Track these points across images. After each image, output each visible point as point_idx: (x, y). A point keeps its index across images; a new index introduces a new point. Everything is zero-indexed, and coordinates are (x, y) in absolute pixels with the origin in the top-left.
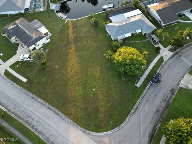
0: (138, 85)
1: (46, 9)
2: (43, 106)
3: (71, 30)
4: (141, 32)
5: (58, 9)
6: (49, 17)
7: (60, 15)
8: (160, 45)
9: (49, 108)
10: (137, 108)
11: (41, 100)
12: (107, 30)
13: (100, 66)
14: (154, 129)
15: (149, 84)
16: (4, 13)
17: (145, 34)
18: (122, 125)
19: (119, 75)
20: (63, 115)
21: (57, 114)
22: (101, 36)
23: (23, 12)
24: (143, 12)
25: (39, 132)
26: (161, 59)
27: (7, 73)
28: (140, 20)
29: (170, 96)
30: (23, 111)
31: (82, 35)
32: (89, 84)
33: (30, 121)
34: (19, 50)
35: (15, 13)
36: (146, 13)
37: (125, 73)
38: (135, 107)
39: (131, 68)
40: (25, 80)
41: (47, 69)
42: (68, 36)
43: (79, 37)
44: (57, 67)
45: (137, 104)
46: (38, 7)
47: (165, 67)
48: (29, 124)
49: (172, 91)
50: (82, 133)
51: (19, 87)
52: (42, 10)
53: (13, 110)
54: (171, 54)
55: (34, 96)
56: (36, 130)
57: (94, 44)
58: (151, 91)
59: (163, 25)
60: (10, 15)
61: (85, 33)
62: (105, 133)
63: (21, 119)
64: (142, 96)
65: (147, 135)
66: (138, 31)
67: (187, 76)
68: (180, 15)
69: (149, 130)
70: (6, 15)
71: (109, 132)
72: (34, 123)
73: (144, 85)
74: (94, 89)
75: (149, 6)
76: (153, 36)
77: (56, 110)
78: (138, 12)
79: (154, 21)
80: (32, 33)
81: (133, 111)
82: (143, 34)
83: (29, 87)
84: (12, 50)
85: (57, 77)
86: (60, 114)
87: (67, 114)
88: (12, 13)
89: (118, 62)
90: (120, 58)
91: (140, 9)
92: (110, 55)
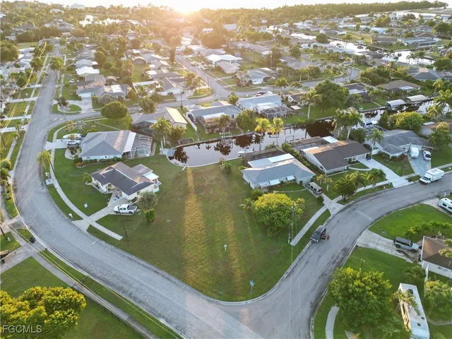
0: (294, 243)
1: (153, 154)
2: (146, 269)
3: (190, 178)
4: (294, 180)
6: (158, 163)
7: (174, 161)
8: (324, 196)
9: (156, 272)
10: (292, 271)
11: (142, 262)
12: (244, 177)
13: (234, 220)
14: (319, 297)
15: (310, 243)
16: (92, 158)
17: (301, 182)
18: (269, 293)
19: (264, 227)
20: (177, 281)
21: (168, 279)
22: (235, 184)
23: (120, 156)
24: (297, 157)
25: (140, 302)
26: (327, 213)
27: (92, 230)
28: (291, 164)
29: (341, 256)
30: (115, 275)
31: (207, 183)
32: (218, 242)
33: (125, 287)
34: (112, 201)
35: (108, 158)
36: (302, 158)
37: (272, 223)
38: (289, 271)
40: (119, 237)
41: (154, 224)
42: (187, 185)
43: (203, 186)
44: (168, 220)
45: (292, 266)
46: (142, 152)
47: (334, 222)
48: (124, 292)
49: (345, 251)
50: (206, 302)
51: (109, 246)
52: (148, 155)
53: (99, 275)
54: (341, 206)
55: (134, 257)
56: (135, 298)
57: (226, 194)
58: (312, 251)
59: (326, 171)
60: (101, 161)
61: (212, 181)
62: (243, 303)
63: (112, 285)
64: (299, 256)
65: (308, 304)
66: (291, 178)
67: (366, 233)
68: (350, 162)
69: (312, 298)
70: (96, 160)
71: (249, 302)
72: (131, 290)
73: (302, 243)
74: (225, 246)
75: (305, 150)
76: (313, 184)
77: (166, 274)
78: (288, 156)
79: (312, 167)
80: (135, 177)
81: (285, 276)
82: (298, 182)
83: (126, 246)
85: (169, 233)
86: (173, 279)
87: (182, 277)
88: (104, 158)
89: (260, 209)
90: (264, 204)
91: (292, 153)
92: (249, 204)
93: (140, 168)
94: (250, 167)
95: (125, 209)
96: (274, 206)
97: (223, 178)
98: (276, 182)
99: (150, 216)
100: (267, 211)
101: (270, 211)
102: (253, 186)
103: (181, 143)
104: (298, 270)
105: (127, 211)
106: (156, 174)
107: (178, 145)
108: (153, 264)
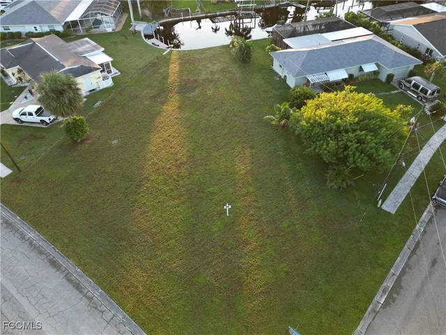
0: (391, 205)
1: (120, 28)
6: (124, 43)
11: (32, 235)
13: (252, 148)
15: (431, 206)
17: (390, 77)
20: (97, 293)
21: (78, 287)
23: (60, 28)
28: (370, 41)
31: (203, 76)
32: (213, 194)
34: (20, 101)
38: (389, 283)
39: (359, 141)
40: (4, 172)
41: (85, 147)
42: (166, 78)
43: (195, 81)
44: (115, 142)
45: (396, 269)
52: (109, 30)
55: (16, 220)
57: (237, 96)
60: (28, 33)
61: (212, 73)
64: (410, 243)
73: (412, 208)
74: (228, 207)
77: (76, 272)
80: (66, 57)
81: (381, 299)
85: (109, 169)
89: (315, 124)
90: (322, 113)
91: (367, 26)
92: (286, 116)
93: (82, 44)
94: (287, 47)
95: (30, 114)
96: (349, 119)
97: (234, 68)
98: (339, 75)
99: (74, 129)
100: (331, 130)
101: (338, 132)
102: (291, 82)
103: (170, 16)
104: (412, 284)
105: (36, 119)
106: (110, 56)
107: (164, 18)
108: (54, 240)
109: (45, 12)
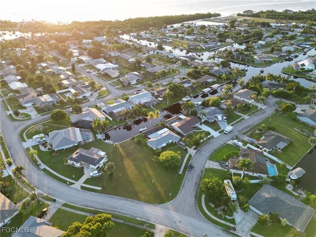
0: (181, 172)
1: (94, 139)
3: (121, 150)
4: (172, 142)
5: (104, 138)
6: (99, 144)
7: (107, 141)
8: (187, 147)
9: (126, 200)
11: (117, 197)
12: (149, 144)
13: (152, 168)
14: (196, 193)
15: (187, 171)
16: (61, 148)
17: (175, 142)
18: (177, 197)
19: (167, 168)
20: (137, 201)
21: (133, 201)
22: (145, 148)
23: (76, 144)
24: (170, 129)
25: (125, 214)
26: (190, 156)
28: (169, 134)
29: (201, 174)
30: (107, 206)
31: (131, 151)
32: (148, 179)
33: (115, 210)
34: (86, 171)
35: (70, 146)
36: (172, 129)
37: (170, 166)
38: (182, 185)
39: (172, 162)
40: (100, 189)
41: (114, 178)
42: (121, 154)
43: (129, 153)
44: (120, 175)
45: (183, 183)
46: (88, 139)
47: (194, 159)
48: (115, 212)
49: (202, 171)
50: (153, 207)
51: (97, 194)
52: (91, 141)
53: (100, 208)
54: (195, 151)
55: (112, 196)
56: (122, 213)
57: (142, 155)
58: (189, 174)
59: (185, 135)
60: (66, 149)
61: (132, 149)
62: (169, 203)
63: (108, 211)
64: (185, 178)
65: (193, 197)
66: (170, 141)
67: (208, 161)
68: (194, 128)
69: (194, 194)
70: (63, 149)
71: (171, 202)
72: (118, 211)
73: (184, 172)
74: (153, 181)
75: (173, 125)
76: (181, 142)
78: (166, 130)
79: (178, 133)
80: (93, 155)
81: (181, 188)
82: (174, 142)
83: (104, 191)
84: (79, 173)
85: (123, 181)
86: (135, 201)
87: (139, 199)
88: (68, 147)
89: (163, 160)
90: (164, 158)
91: (167, 127)
92: (157, 159)
93: (93, 150)
94: (149, 138)
95: (96, 174)
96: (169, 158)
97: (137, 146)
98: (165, 144)
99: (111, 174)
100: (167, 161)
101: (168, 161)
102: (154, 149)
104: (186, 184)
105: (98, 174)
106: (104, 151)
107: (105, 131)
108: (123, 197)
109: (70, 140)
